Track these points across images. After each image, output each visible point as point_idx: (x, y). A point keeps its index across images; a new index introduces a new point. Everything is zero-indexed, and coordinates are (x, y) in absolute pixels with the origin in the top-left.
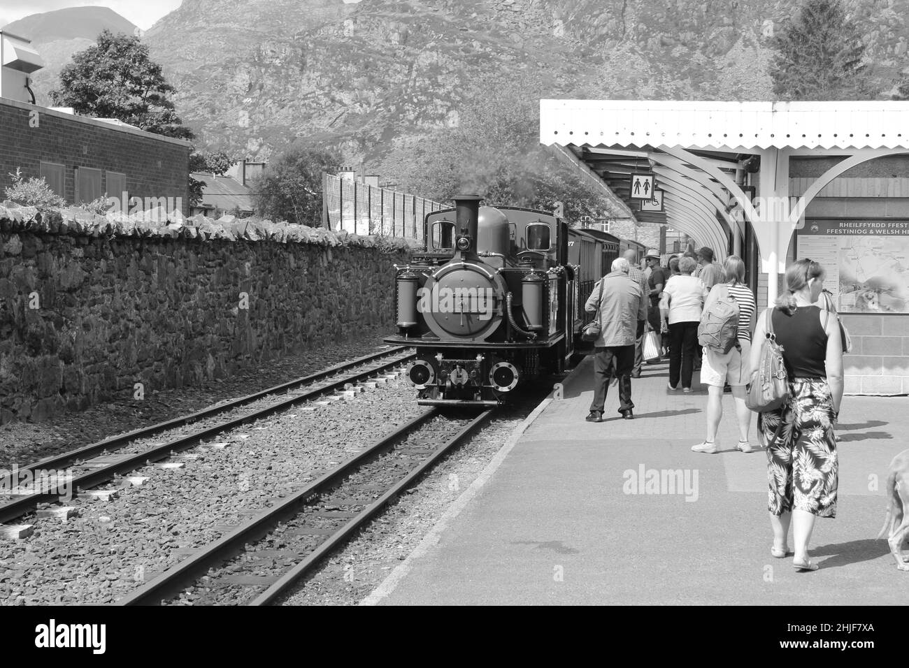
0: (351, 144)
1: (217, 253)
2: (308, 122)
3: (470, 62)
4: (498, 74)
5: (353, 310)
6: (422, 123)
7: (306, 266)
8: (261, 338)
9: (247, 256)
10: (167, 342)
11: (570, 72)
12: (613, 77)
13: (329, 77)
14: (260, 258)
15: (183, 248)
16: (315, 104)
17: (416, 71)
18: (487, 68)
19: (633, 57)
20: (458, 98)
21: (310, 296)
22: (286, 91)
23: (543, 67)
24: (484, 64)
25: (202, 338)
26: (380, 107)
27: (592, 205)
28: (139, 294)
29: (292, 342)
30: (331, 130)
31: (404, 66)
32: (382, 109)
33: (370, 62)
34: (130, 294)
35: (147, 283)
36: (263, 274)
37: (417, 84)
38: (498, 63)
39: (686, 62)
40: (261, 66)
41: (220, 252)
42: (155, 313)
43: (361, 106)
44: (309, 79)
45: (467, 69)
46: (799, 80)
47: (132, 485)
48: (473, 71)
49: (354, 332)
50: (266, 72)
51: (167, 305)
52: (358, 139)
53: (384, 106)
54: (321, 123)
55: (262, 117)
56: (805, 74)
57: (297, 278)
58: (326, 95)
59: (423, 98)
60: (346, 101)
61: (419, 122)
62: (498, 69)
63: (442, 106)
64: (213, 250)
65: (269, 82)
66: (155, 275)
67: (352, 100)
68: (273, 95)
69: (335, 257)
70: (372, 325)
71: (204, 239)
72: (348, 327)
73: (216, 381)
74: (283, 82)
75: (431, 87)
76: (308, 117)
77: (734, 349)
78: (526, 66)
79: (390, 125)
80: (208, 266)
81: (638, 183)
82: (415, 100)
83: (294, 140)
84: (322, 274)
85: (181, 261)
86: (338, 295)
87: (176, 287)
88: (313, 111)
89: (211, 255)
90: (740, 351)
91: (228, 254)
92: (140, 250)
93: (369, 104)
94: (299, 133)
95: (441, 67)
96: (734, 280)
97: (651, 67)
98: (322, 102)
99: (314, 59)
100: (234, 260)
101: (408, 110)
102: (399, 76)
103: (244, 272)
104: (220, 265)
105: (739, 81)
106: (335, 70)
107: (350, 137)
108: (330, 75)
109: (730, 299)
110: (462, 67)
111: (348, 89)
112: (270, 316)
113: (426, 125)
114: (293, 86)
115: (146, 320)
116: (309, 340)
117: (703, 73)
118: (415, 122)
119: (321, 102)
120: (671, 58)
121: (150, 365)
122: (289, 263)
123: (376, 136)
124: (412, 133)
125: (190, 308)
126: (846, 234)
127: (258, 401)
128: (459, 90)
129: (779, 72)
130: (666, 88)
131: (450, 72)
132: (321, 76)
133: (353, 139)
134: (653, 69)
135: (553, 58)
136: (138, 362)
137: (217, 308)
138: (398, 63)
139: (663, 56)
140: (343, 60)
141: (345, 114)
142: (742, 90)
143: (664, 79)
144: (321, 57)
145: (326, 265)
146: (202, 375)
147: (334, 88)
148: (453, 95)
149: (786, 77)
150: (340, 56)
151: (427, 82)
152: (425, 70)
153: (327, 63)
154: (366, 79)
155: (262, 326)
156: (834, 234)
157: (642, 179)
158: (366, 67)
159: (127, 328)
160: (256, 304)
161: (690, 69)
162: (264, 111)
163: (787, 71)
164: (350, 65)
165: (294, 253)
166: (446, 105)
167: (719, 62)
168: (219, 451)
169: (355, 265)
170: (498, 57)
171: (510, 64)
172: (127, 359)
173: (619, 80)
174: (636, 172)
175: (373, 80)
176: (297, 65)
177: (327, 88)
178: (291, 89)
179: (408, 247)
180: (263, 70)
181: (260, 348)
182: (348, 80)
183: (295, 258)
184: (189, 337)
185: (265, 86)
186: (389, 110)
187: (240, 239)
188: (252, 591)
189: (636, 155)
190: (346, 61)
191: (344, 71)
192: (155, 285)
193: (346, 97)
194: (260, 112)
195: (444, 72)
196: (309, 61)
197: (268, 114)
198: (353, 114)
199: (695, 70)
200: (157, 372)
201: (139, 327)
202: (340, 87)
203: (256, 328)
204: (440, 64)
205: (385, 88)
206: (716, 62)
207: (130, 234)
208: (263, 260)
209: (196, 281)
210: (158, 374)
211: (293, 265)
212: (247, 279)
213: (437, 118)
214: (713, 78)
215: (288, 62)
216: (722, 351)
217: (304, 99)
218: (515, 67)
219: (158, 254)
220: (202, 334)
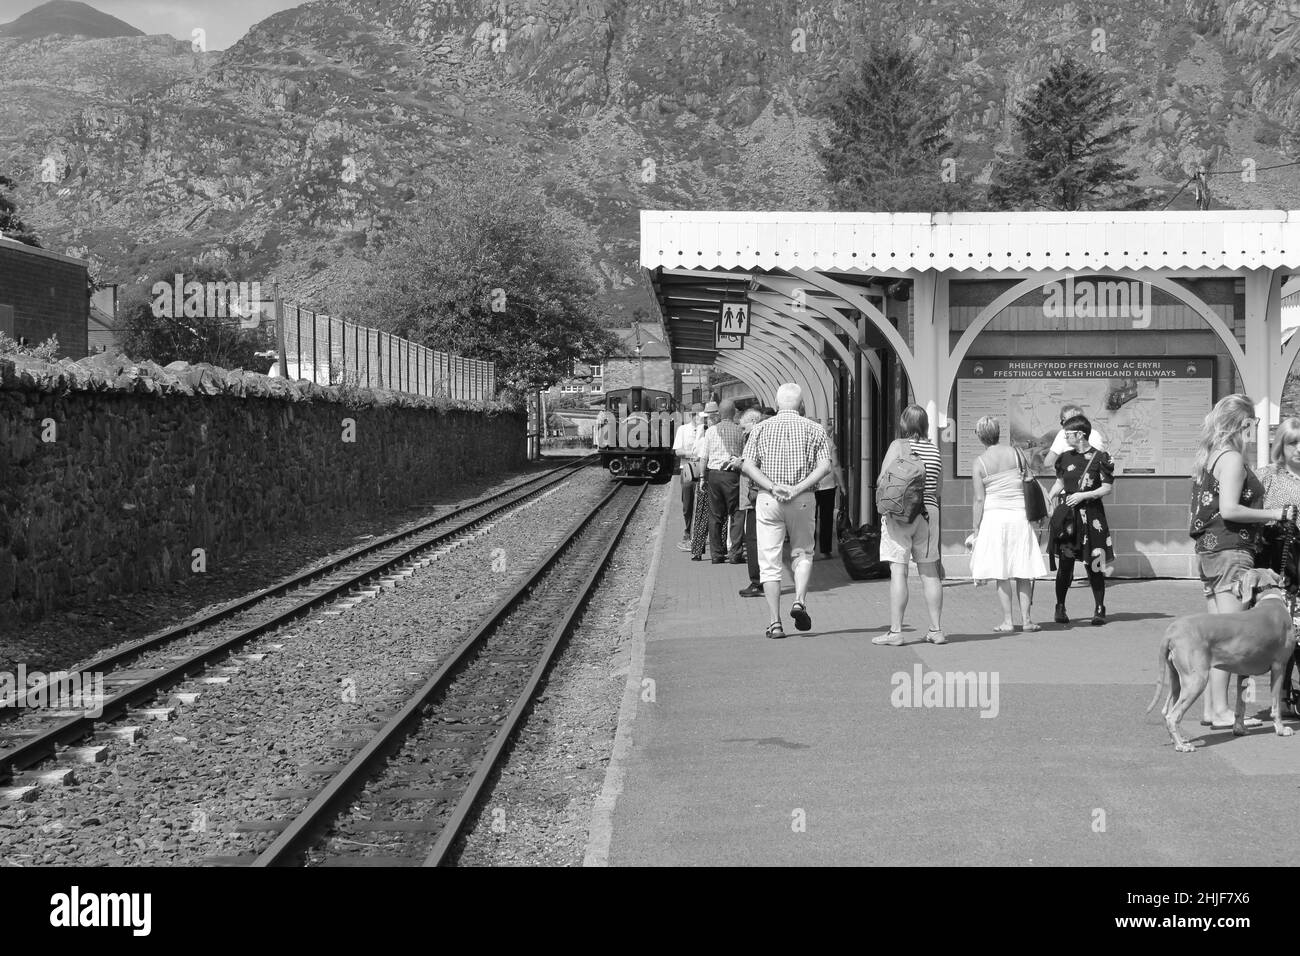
0: (217, 254)
1: (171, 412)
2: (154, 223)
3: (389, 137)
4: (429, 152)
5: (317, 488)
6: (321, 224)
7: (265, 429)
8: (219, 527)
9: (203, 415)
10: (122, 532)
11: (532, 150)
12: (593, 157)
13: (184, 158)
14: (217, 418)
15: (136, 406)
16: (164, 197)
17: (311, 148)
18: (413, 145)
19: (622, 129)
20: (373, 188)
21: (271, 469)
22: (121, 178)
23: (494, 143)
24: (409, 139)
25: (157, 525)
26: (259, 201)
27: (597, 339)
28: (92, 467)
29: (253, 532)
30: (188, 235)
31: (293, 142)
32: (263, 203)
33: (244, 136)
34: (82, 467)
35: (101, 453)
36: (220, 439)
37: (313, 168)
38: (428, 137)
39: (696, 136)
40: (82, 142)
41: (174, 410)
42: (108, 491)
43: (232, 200)
44: (155, 161)
45: (384, 146)
46: (863, 162)
47: (181, 703)
48: (394, 148)
49: (318, 518)
50: (91, 150)
51: (121, 482)
52: (228, 247)
53: (265, 200)
54: (174, 224)
55: (86, 216)
56: (870, 154)
57: (256, 444)
58: (179, 184)
59: (323, 188)
60: (209, 193)
61: (318, 222)
62: (430, 145)
63: (349, 199)
64: (168, 408)
65: (96, 165)
66: (108, 442)
67: (219, 191)
68: (102, 185)
69: (297, 416)
70: (337, 508)
71: (161, 393)
72: (312, 511)
73: (176, 583)
74: (116, 164)
75: (333, 172)
76: (155, 216)
77: (920, 517)
78: (468, 141)
79: (275, 227)
80: (163, 430)
81: (729, 313)
82: (311, 191)
83: (133, 249)
84: (283, 440)
85: (133, 423)
86: (301, 466)
87: (129, 458)
88: (160, 207)
89: (166, 415)
90: (928, 520)
91: (183, 413)
92: (92, 409)
93: (243, 196)
94: (141, 239)
95: (348, 144)
96: (916, 434)
97: (646, 143)
98: (174, 194)
99: (162, 132)
100: (190, 421)
101: (301, 205)
102: (286, 156)
103: (201, 437)
104: (175, 428)
105: (770, 163)
106: (192, 148)
107: (215, 245)
108: (186, 155)
109: (914, 457)
110: (377, 142)
111: (212, 175)
112: (228, 496)
113: (327, 227)
114: (130, 170)
115: (99, 502)
116: (269, 528)
117: (720, 151)
118: (310, 223)
119: (172, 194)
120: (674, 130)
121: (105, 561)
122: (248, 425)
123: (254, 243)
124: (306, 237)
125: (143, 487)
126: (1018, 377)
127: (258, 605)
128: (375, 176)
129: (834, 153)
130: (668, 172)
131: (360, 151)
132: (172, 156)
133: (221, 246)
134: (649, 146)
135: (507, 131)
136: (93, 557)
137: (172, 486)
138: (284, 137)
139: (663, 128)
140: (204, 133)
141: (209, 211)
142: (774, 176)
143: (666, 160)
144: (172, 129)
145: (286, 427)
146: (158, 576)
147: (192, 174)
148: (365, 183)
149: (843, 159)
150: (200, 128)
151: (328, 165)
152: (323, 148)
153: (181, 138)
154: (239, 161)
155: (220, 510)
156: (1002, 377)
157: (735, 308)
158: (239, 143)
159: (81, 513)
160: (214, 480)
161: (702, 145)
162: (89, 208)
163: (844, 151)
164: (215, 140)
165: (252, 411)
166: (355, 198)
167: (742, 136)
168: (256, 663)
169: (318, 427)
170: (429, 128)
171: (446, 138)
172: (81, 554)
173: (602, 161)
174: (727, 299)
175: (250, 161)
176: (137, 141)
177: (182, 174)
178: (128, 175)
179: (376, 401)
180: (86, 148)
181: (218, 539)
182: (212, 162)
183: (253, 418)
184: (144, 524)
185: (89, 171)
186: (273, 206)
187: (197, 393)
188: (426, 805)
189: (725, 277)
190: (209, 134)
191: (206, 149)
192: (108, 455)
193: (209, 187)
194: (82, 209)
195: (352, 150)
196: (154, 135)
197: (94, 211)
198: (220, 210)
199: (708, 147)
200: (111, 571)
201: (92, 511)
202: (201, 173)
203: (214, 512)
204: (345, 139)
205: (266, 174)
206: (738, 135)
207: (85, 388)
208: (221, 421)
209: (149, 449)
210: (112, 574)
211: (252, 427)
212: (203, 447)
213: (343, 216)
214: (734, 158)
215: (123, 136)
216: (906, 519)
217: (148, 190)
218: (454, 143)
219: (110, 414)
220: (157, 521)
